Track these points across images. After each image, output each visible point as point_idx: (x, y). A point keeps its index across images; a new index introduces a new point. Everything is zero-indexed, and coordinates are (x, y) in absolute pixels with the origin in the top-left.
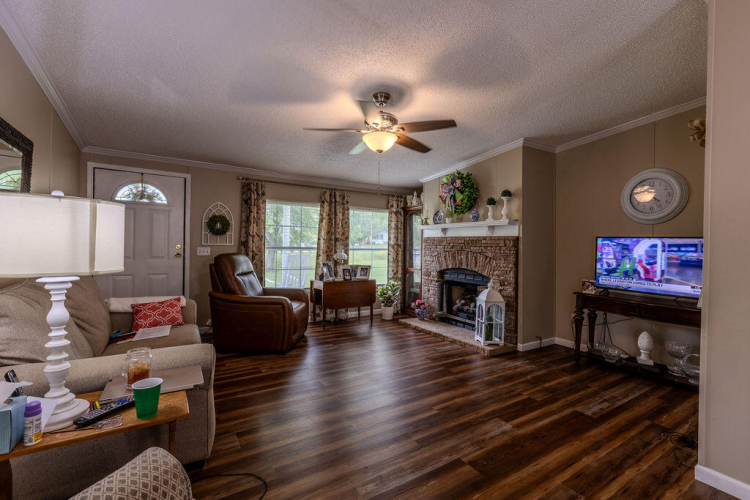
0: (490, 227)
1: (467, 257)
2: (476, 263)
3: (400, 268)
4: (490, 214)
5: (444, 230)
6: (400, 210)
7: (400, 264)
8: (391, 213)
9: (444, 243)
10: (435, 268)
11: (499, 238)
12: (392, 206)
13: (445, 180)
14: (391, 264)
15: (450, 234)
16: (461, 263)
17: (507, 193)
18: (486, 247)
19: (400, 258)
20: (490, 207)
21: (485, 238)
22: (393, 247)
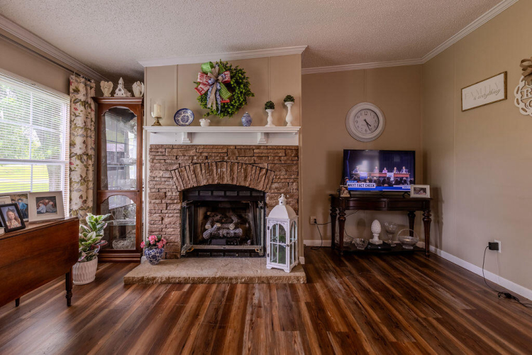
0: (267, 135)
1: (232, 170)
2: (246, 177)
3: (91, 192)
4: (269, 119)
5: (191, 135)
6: (90, 101)
7: (91, 185)
8: (75, 102)
9: (192, 153)
10: (173, 187)
11: (278, 148)
12: (77, 91)
13: (207, 68)
14: (76, 186)
15: (198, 141)
16: (221, 177)
17: (289, 98)
18: (260, 157)
19: (91, 177)
20: (269, 111)
21: (258, 147)
22: (80, 157)
